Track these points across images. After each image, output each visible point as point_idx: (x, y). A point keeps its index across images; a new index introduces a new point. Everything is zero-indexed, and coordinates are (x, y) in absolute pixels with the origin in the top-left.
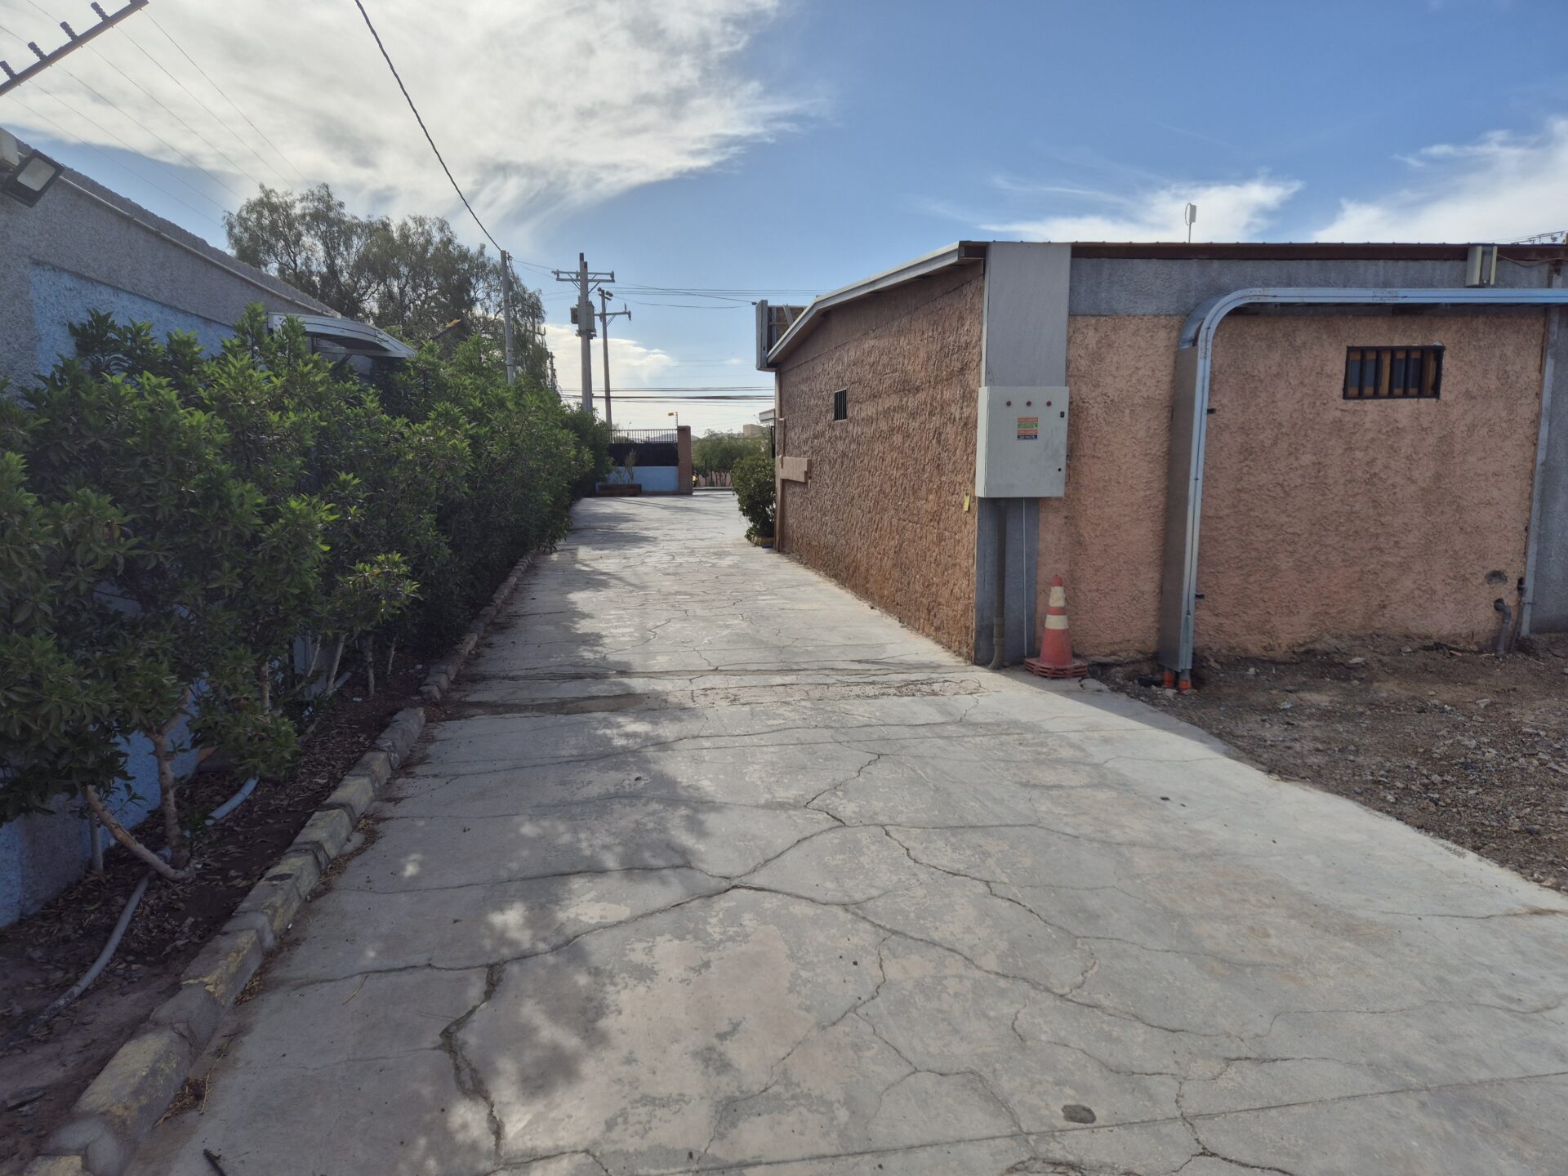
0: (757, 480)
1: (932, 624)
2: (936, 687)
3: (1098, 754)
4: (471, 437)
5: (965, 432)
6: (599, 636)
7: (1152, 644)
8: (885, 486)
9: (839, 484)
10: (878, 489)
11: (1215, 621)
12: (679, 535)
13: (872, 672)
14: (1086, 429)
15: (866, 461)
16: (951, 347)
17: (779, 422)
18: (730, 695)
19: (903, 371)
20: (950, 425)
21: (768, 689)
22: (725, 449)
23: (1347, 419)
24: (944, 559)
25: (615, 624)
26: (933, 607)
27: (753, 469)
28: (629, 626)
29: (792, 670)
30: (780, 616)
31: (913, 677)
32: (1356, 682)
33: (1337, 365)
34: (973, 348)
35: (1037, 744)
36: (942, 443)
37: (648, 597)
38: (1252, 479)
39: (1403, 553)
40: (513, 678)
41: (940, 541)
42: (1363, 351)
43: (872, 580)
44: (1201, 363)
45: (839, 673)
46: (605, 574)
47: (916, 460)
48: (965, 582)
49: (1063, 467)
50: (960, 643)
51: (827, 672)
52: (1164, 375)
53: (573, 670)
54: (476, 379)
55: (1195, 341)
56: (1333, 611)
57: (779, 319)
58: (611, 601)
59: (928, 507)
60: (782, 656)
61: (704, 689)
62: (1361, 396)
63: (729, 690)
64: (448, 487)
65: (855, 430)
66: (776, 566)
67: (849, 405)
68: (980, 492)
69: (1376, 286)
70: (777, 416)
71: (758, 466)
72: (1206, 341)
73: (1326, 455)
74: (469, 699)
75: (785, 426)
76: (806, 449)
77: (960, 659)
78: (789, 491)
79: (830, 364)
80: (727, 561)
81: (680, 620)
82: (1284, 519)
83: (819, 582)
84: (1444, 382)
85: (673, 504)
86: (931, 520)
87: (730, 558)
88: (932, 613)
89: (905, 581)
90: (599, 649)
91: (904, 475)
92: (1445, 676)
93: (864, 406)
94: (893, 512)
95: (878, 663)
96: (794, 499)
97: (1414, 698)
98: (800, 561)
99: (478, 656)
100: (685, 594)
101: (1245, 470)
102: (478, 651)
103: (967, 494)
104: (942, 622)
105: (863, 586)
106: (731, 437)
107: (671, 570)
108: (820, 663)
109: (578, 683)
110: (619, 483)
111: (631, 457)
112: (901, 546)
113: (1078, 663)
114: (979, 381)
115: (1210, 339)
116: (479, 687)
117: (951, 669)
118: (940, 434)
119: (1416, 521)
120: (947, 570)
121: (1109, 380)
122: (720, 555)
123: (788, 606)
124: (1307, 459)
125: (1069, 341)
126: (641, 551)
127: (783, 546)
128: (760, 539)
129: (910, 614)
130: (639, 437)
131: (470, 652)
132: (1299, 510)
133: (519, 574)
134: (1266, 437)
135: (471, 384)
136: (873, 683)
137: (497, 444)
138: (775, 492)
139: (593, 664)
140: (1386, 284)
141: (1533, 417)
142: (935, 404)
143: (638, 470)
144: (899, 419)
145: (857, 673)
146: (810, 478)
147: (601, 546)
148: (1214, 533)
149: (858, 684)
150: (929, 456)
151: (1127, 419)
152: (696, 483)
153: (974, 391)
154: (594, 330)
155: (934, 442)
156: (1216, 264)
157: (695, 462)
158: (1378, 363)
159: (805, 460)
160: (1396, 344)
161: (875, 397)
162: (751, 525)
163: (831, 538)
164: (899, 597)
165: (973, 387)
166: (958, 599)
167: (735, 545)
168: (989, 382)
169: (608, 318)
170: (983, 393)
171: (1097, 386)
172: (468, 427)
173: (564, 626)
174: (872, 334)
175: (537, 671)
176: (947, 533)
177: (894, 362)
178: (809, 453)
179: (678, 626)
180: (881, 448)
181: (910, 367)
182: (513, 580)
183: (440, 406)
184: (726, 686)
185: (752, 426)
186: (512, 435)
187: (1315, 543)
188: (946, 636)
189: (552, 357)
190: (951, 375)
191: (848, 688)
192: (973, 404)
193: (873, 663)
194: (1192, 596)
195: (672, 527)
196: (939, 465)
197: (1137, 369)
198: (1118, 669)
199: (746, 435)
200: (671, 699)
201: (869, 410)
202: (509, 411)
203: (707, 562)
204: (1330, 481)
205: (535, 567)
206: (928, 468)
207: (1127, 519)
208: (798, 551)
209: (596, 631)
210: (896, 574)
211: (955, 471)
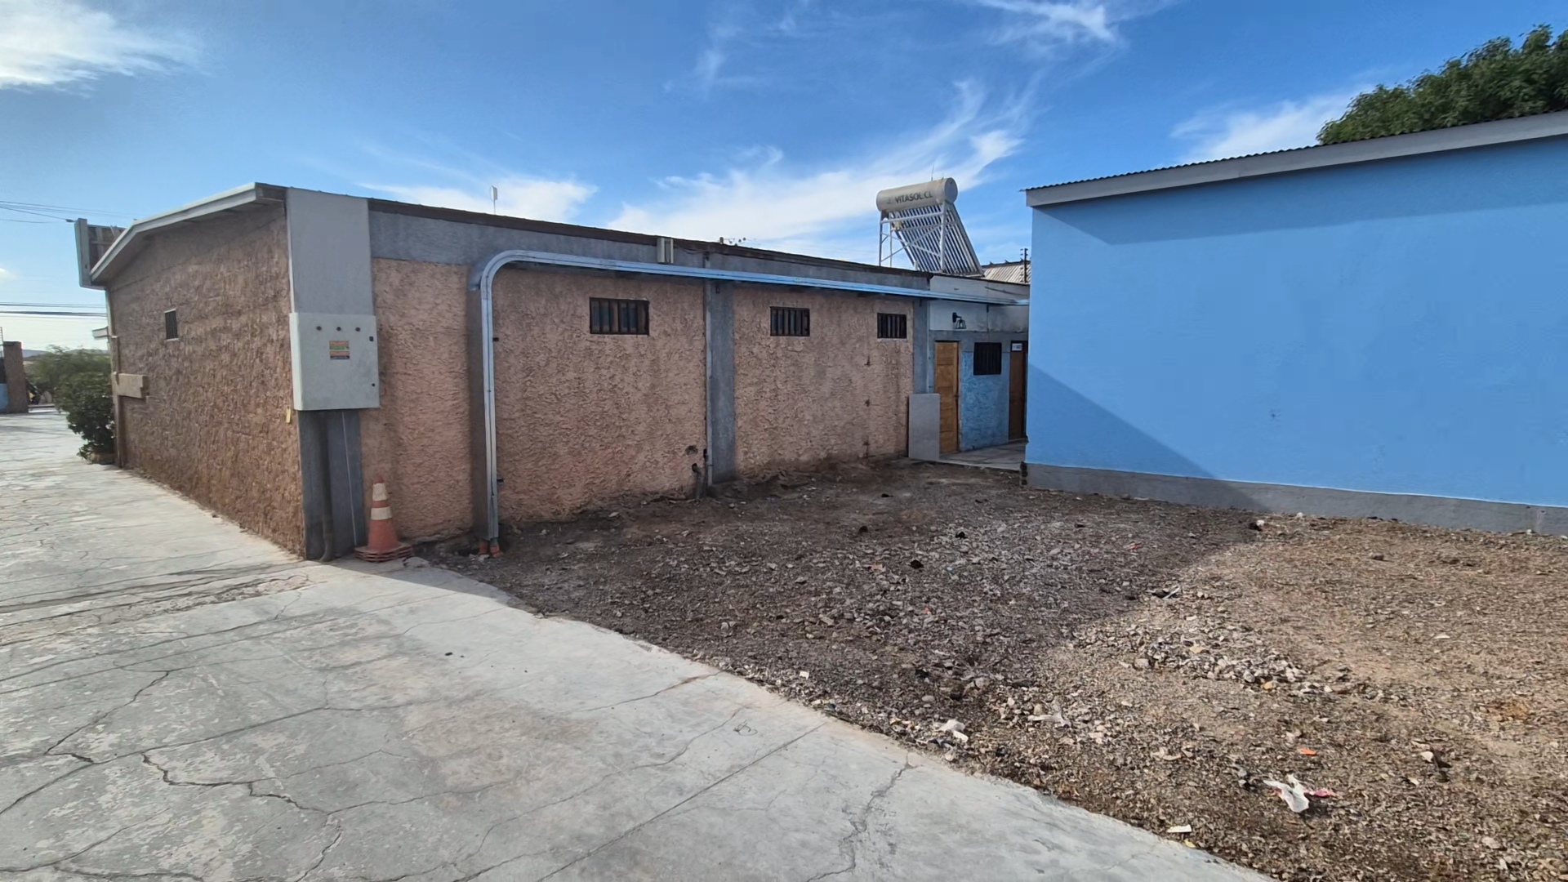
0: (90, 397)
1: (269, 527)
2: (261, 587)
3: (400, 625)
5: (281, 353)
7: (468, 520)
8: (218, 401)
9: (176, 399)
10: (212, 404)
11: (514, 497)
13: (192, 583)
14: (397, 351)
15: (199, 378)
16: (264, 276)
17: (113, 339)
19: (226, 296)
20: (269, 345)
21: (46, 621)
23: (594, 347)
24: (274, 467)
26: (269, 511)
27: (83, 386)
29: (87, 595)
30: (94, 537)
31: (238, 581)
32: (613, 530)
33: (585, 310)
34: (283, 278)
35: (347, 627)
36: (264, 361)
38: (533, 390)
39: (637, 438)
41: (270, 450)
42: (600, 300)
43: (214, 489)
44: (484, 303)
47: (243, 377)
48: (293, 487)
49: (377, 383)
50: (293, 541)
52: (459, 310)
55: (479, 286)
56: (597, 481)
57: (106, 239)
59: (257, 419)
60: (80, 581)
62: (601, 332)
65: (187, 348)
66: (112, 483)
67: (179, 325)
68: (298, 406)
69: (604, 257)
70: (110, 334)
72: (487, 286)
73: (583, 372)
75: (119, 343)
76: (141, 365)
77: (294, 556)
78: (128, 407)
79: (158, 286)
80: (46, 482)
82: (558, 418)
83: (160, 496)
84: (651, 324)
86: (261, 432)
87: (52, 478)
88: (268, 517)
89: (243, 488)
91: (235, 391)
92: (666, 518)
93: (193, 328)
94: (226, 425)
95: (202, 572)
96: (133, 415)
97: (646, 536)
98: (143, 476)
101: (528, 383)
103: (288, 408)
104: (277, 524)
105: (206, 496)
108: (129, 582)
112: (237, 457)
113: (403, 545)
114: (290, 308)
115: (490, 285)
117: (281, 568)
118: (262, 354)
119: (643, 416)
120: (277, 476)
121: (413, 312)
122: (40, 476)
123: (110, 525)
124: (571, 375)
125: (374, 279)
127: (125, 462)
128: (98, 456)
129: (249, 519)
132: (568, 411)
134: (541, 359)
138: (112, 408)
140: (610, 257)
141: (702, 348)
142: (255, 326)
144: (226, 339)
146: (148, 394)
148: (510, 431)
149: (169, 598)
150: (254, 372)
151: (432, 344)
152: (33, 401)
153: (286, 316)
155: (257, 360)
156: (491, 229)
158: (610, 310)
159: (140, 377)
160: (620, 298)
161: (203, 318)
162: (85, 442)
163: (173, 452)
164: (238, 504)
165: (285, 313)
166: (289, 502)
167: (65, 464)
168: (298, 308)
170: (293, 318)
171: (403, 315)
174: (195, 260)
176: (275, 443)
177: (216, 286)
178: (145, 370)
180: (212, 366)
181: (231, 292)
187: (581, 434)
188: (281, 536)
190: (267, 301)
191: (155, 605)
192: (286, 328)
193: (197, 572)
194: (495, 481)
196: (263, 382)
197: (437, 304)
198: (443, 544)
201: (198, 330)
203: (17, 485)
204: (587, 391)
206: (254, 384)
207: (440, 423)
208: (141, 465)
210: (234, 482)
211: (278, 386)
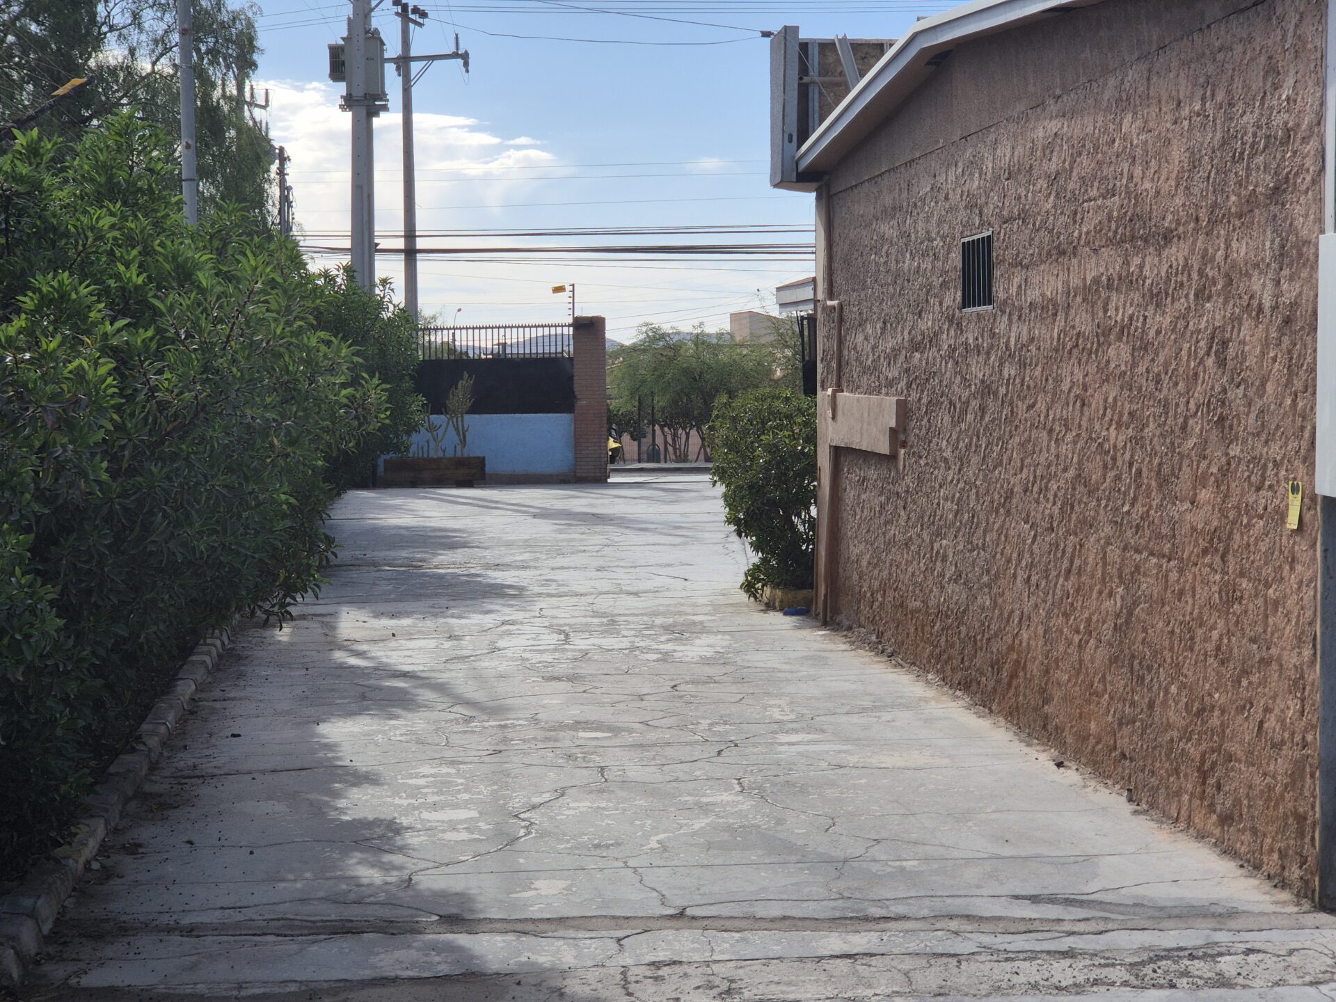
0: (772, 449)
1: (1211, 808)
2: (1227, 965)
4: (114, 352)
5: (1286, 341)
6: (394, 828)
8: (1088, 466)
9: (975, 460)
10: (1071, 473)
12: (577, 581)
13: (1067, 927)
15: (1041, 406)
16: (1249, 139)
17: (825, 308)
18: (717, 981)
19: (1134, 195)
20: (1247, 324)
21: (810, 965)
22: (687, 372)
24: (1239, 647)
25: (431, 799)
26: (1214, 765)
27: (761, 422)
28: (466, 805)
29: (867, 919)
30: (833, 784)
31: (1170, 938)
34: (1305, 140)
36: (1230, 364)
37: (510, 734)
40: (190, 931)
41: (1230, 602)
43: (1057, 694)
45: (986, 927)
46: (405, 675)
47: (1166, 404)
48: (1294, 705)
50: (1283, 855)
51: (953, 925)
53: (332, 913)
54: (124, 218)
57: (824, 71)
58: (419, 742)
59: (1197, 518)
60: (842, 884)
61: (656, 965)
63: (715, 967)
64: (60, 468)
65: (1013, 332)
66: (819, 660)
67: (997, 273)
68: (1327, 484)
70: (820, 296)
71: (773, 414)
74: (86, 981)
75: (841, 320)
76: (893, 373)
77: (1285, 896)
78: (852, 476)
79: (952, 177)
80: (698, 648)
81: (588, 789)
83: (926, 700)
85: (560, 505)
86: (1205, 552)
87: (705, 640)
88: (1212, 781)
89: (1141, 698)
90: (397, 859)
91: (1138, 441)
93: (1035, 278)
94: (1108, 530)
95: (1081, 903)
96: (863, 495)
98: (878, 648)
99: (107, 874)
100: (598, 726)
102: (108, 863)
103: (1295, 490)
104: (1237, 803)
105: (1035, 710)
106: (700, 340)
107: (561, 669)
108: (937, 903)
109: (346, 944)
110: (433, 455)
111: (462, 390)
112: (1130, 613)
114: (1320, 220)
116: (109, 951)
117: (1263, 922)
118: (1225, 344)
120: (1246, 672)
122: (681, 631)
123: (853, 760)
126: (488, 620)
127: (836, 611)
128: (779, 593)
129: (1154, 781)
130: (482, 343)
131: (88, 862)
133: (200, 675)
135: (113, 227)
136: (1069, 954)
137: (172, 370)
138: (815, 478)
139: (382, 897)
142: (1210, 272)
143: (474, 422)
144: (1121, 307)
145: (1029, 927)
146: (904, 444)
147: (389, 607)
149: (1032, 956)
150: (1198, 393)
152: (616, 455)
153: (1307, 242)
154: (382, 96)
155: (1210, 362)
157: (613, 404)
159: (890, 402)
161: (1063, 253)
162: (755, 558)
163: (956, 592)
164: (1125, 740)
165: (1304, 233)
166: (1277, 746)
167: (716, 608)
169: (415, 67)
172: (109, 328)
173: (311, 803)
174: (1053, 107)
175: (250, 913)
176: (1245, 583)
177: (1108, 171)
178: (903, 384)
179: (585, 805)
180: (1079, 376)
181: (1147, 185)
182: (185, 689)
183: (46, 283)
184: (707, 956)
185: (752, 315)
186: (206, 348)
188: (1247, 837)
189: (283, 159)
190: (1251, 202)
191: (1007, 966)
192: (1304, 274)
193: (1069, 902)
195: (561, 561)
196: (1222, 419)
199: (738, 339)
200: (573, 986)
201: (1046, 283)
202: (202, 291)
203: (649, 650)
205: (239, 658)
206: (1196, 426)
208: (873, 622)
209: (385, 814)
210: (1119, 681)
211: (1264, 432)
